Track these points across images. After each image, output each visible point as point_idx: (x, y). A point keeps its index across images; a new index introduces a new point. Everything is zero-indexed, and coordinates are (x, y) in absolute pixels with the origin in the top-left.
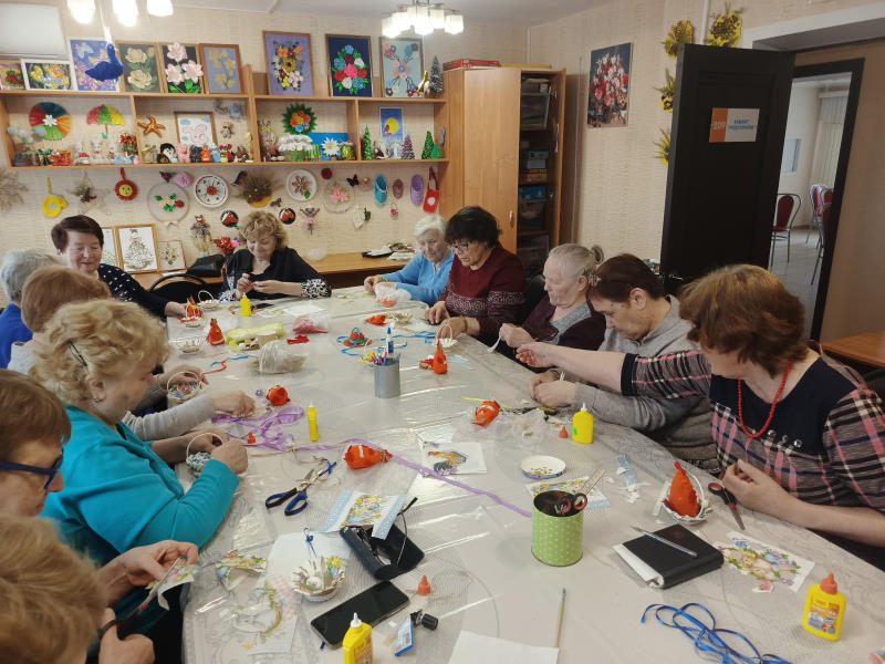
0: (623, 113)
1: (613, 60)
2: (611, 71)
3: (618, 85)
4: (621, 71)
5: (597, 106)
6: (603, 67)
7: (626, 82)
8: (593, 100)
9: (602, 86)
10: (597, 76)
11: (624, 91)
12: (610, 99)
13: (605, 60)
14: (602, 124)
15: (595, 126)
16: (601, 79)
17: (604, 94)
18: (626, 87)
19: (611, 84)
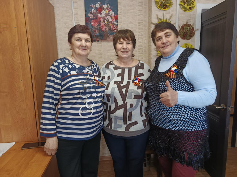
1: (105, 6)
2: (104, 12)
4: (112, 13)
6: (96, 9)
7: (116, 19)
8: (90, 27)
9: (97, 19)
10: (91, 13)
11: (116, 23)
12: (105, 27)
13: (98, 6)
14: (100, 40)
15: (94, 41)
16: (95, 15)
17: (99, 24)
18: (117, 22)
19: (104, 19)
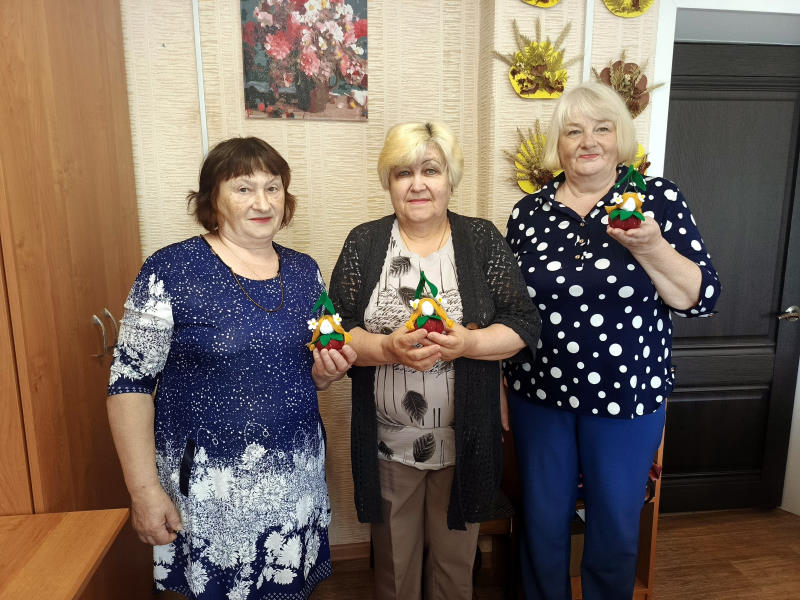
0: (359, 95)
2: (313, 6)
3: (338, 35)
5: (275, 72)
7: (362, 34)
8: (259, 59)
9: (287, 31)
11: (360, 51)
12: (316, 63)
14: (298, 114)
15: (276, 115)
16: (282, 16)
17: (296, 51)
18: (365, 46)
19: (316, 33)
